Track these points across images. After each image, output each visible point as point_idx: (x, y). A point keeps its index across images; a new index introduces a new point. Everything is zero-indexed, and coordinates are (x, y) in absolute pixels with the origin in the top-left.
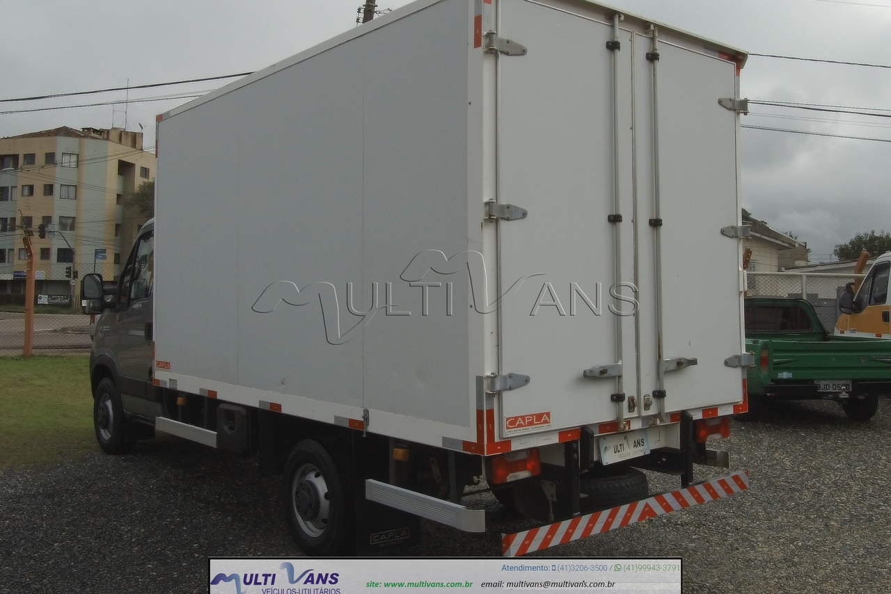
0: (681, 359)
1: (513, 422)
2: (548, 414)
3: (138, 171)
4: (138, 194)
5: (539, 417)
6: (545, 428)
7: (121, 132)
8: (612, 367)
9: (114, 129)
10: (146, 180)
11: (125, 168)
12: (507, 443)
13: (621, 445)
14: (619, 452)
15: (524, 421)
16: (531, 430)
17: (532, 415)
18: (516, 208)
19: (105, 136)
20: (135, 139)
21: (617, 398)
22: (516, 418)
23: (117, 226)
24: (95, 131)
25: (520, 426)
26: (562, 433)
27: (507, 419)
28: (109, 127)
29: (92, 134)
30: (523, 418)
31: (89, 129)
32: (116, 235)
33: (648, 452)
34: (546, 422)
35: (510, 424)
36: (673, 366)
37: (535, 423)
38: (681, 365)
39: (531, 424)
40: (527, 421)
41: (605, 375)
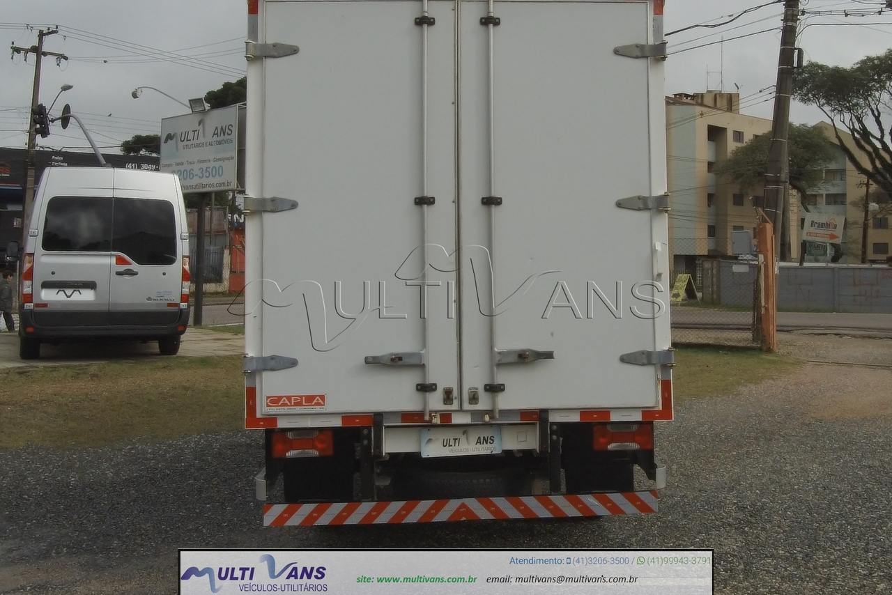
0: (524, 351)
1: (275, 401)
2: (322, 397)
3: (730, 135)
4: (730, 160)
5: (310, 399)
6: (317, 409)
7: (716, 95)
8: (410, 355)
9: (709, 92)
10: (739, 145)
11: (715, 133)
12: (272, 419)
13: (455, 439)
14: (450, 446)
15: (290, 401)
16: (298, 410)
17: (301, 397)
18: (283, 200)
19: (700, 101)
20: (730, 102)
21: (425, 388)
22: (280, 398)
23: (711, 198)
24: (687, 96)
25: (284, 405)
26: (346, 417)
27: (268, 398)
28: (703, 91)
29: (684, 100)
30: (289, 398)
31: (680, 95)
32: (709, 206)
33: (498, 451)
34: (318, 404)
35: (271, 402)
36: (513, 358)
37: (304, 404)
38: (525, 358)
39: (299, 404)
40: (293, 401)
41: (400, 363)
